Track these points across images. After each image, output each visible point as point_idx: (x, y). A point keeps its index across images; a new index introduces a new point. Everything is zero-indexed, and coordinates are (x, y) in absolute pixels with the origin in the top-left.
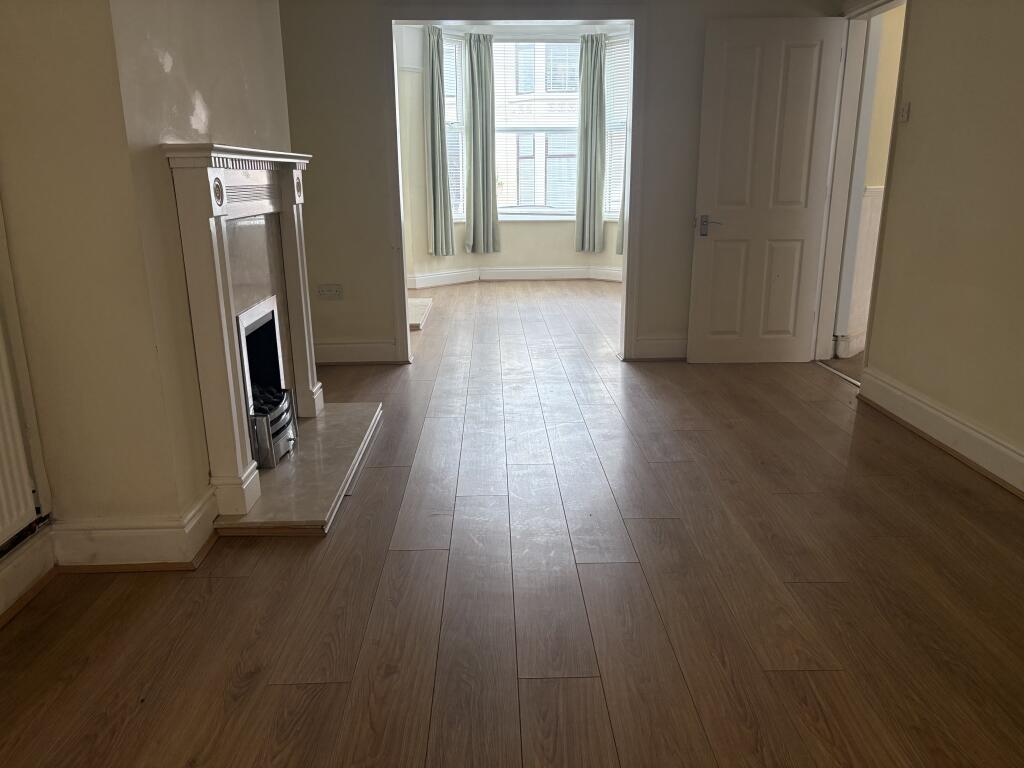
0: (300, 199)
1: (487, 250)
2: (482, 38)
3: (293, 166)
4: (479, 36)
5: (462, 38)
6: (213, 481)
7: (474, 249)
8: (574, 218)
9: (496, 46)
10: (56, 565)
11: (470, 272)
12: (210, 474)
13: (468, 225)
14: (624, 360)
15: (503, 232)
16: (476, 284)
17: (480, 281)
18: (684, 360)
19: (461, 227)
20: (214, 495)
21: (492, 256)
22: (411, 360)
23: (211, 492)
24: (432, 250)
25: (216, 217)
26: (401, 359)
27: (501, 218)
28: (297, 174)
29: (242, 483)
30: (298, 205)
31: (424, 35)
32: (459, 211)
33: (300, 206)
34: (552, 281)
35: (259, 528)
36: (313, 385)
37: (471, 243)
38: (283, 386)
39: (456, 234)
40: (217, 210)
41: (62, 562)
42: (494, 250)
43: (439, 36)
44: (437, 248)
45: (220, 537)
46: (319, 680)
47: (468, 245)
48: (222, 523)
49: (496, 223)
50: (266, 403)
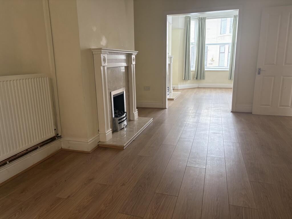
0: (134, 63)
1: (201, 79)
2: (203, 18)
3: (132, 54)
4: (202, 18)
5: (197, 19)
6: (99, 133)
7: (197, 78)
8: (228, 70)
9: (207, 20)
10: (61, 148)
11: (196, 85)
12: (99, 131)
13: (195, 71)
14: (231, 112)
15: (206, 74)
16: (196, 89)
17: (198, 88)
18: (251, 113)
19: (193, 72)
20: (99, 136)
21: (202, 81)
22: (167, 108)
23: (98, 135)
24: (184, 79)
25: (103, 66)
26: (164, 107)
27: (206, 69)
28: (133, 57)
29: (106, 134)
30: (133, 65)
31: (185, 19)
32: (193, 67)
33: (134, 65)
34: (220, 88)
35: (108, 145)
36: (135, 112)
37: (196, 77)
38: (125, 111)
39: (191, 74)
40: (103, 64)
41: (63, 148)
42: (203, 79)
43: (190, 19)
44: (185, 77)
45: (99, 147)
46: (105, 184)
47: (195, 77)
48: (100, 143)
49: (204, 71)
50: (119, 115)
